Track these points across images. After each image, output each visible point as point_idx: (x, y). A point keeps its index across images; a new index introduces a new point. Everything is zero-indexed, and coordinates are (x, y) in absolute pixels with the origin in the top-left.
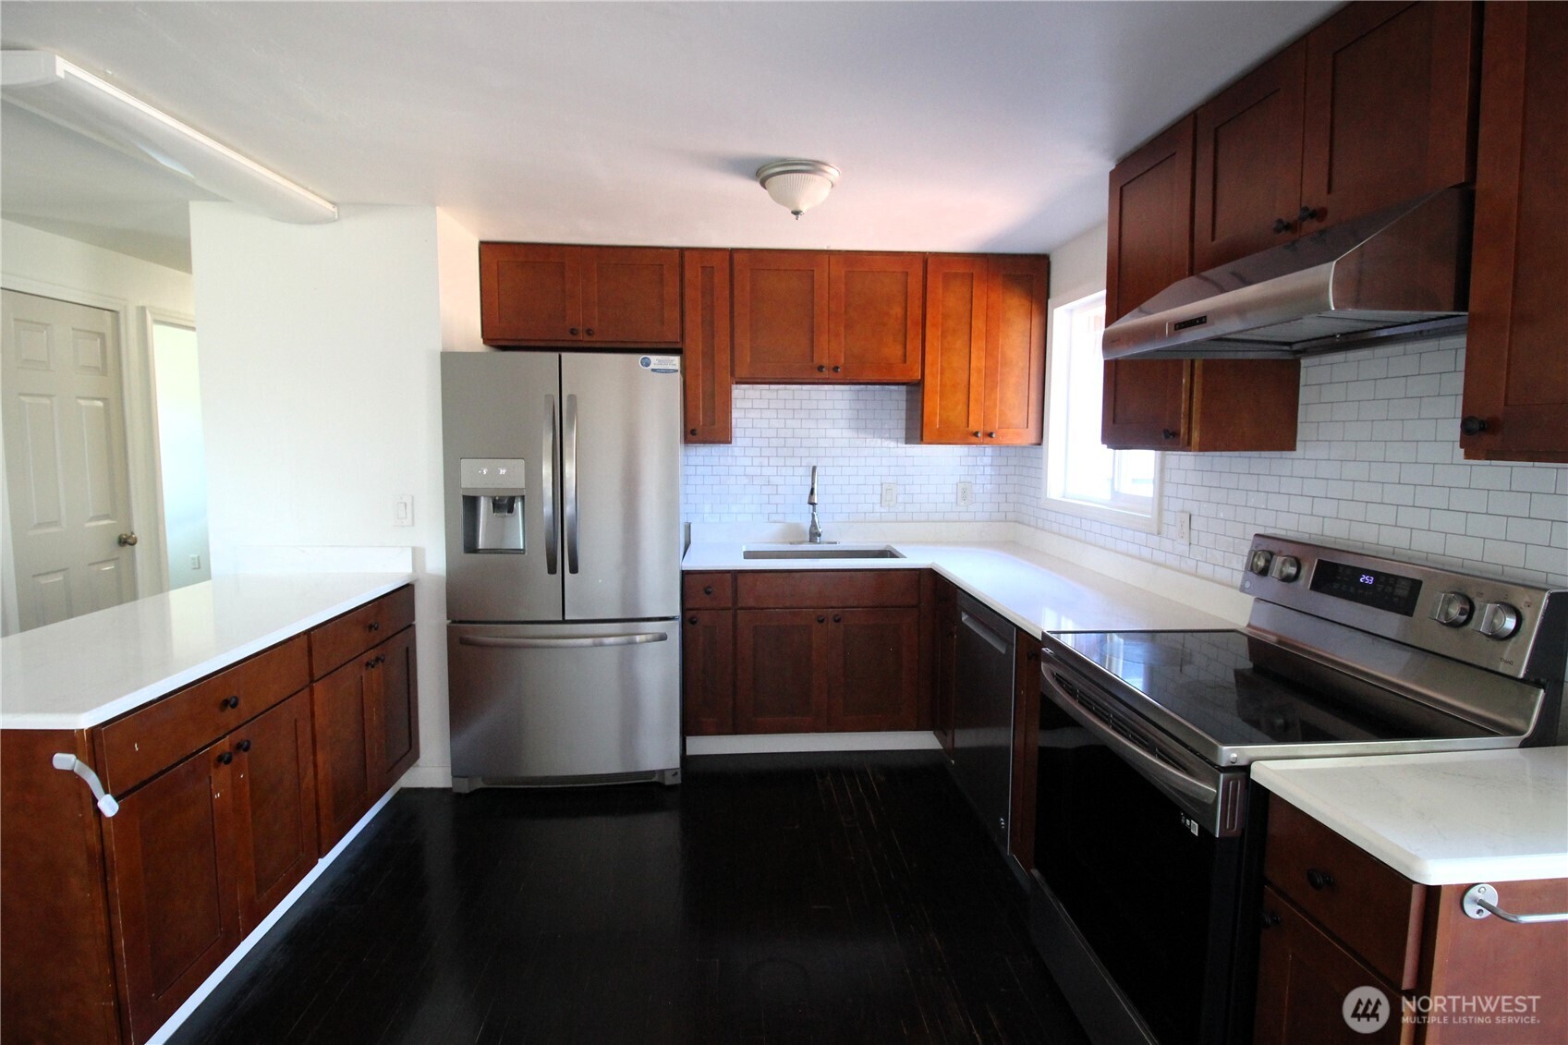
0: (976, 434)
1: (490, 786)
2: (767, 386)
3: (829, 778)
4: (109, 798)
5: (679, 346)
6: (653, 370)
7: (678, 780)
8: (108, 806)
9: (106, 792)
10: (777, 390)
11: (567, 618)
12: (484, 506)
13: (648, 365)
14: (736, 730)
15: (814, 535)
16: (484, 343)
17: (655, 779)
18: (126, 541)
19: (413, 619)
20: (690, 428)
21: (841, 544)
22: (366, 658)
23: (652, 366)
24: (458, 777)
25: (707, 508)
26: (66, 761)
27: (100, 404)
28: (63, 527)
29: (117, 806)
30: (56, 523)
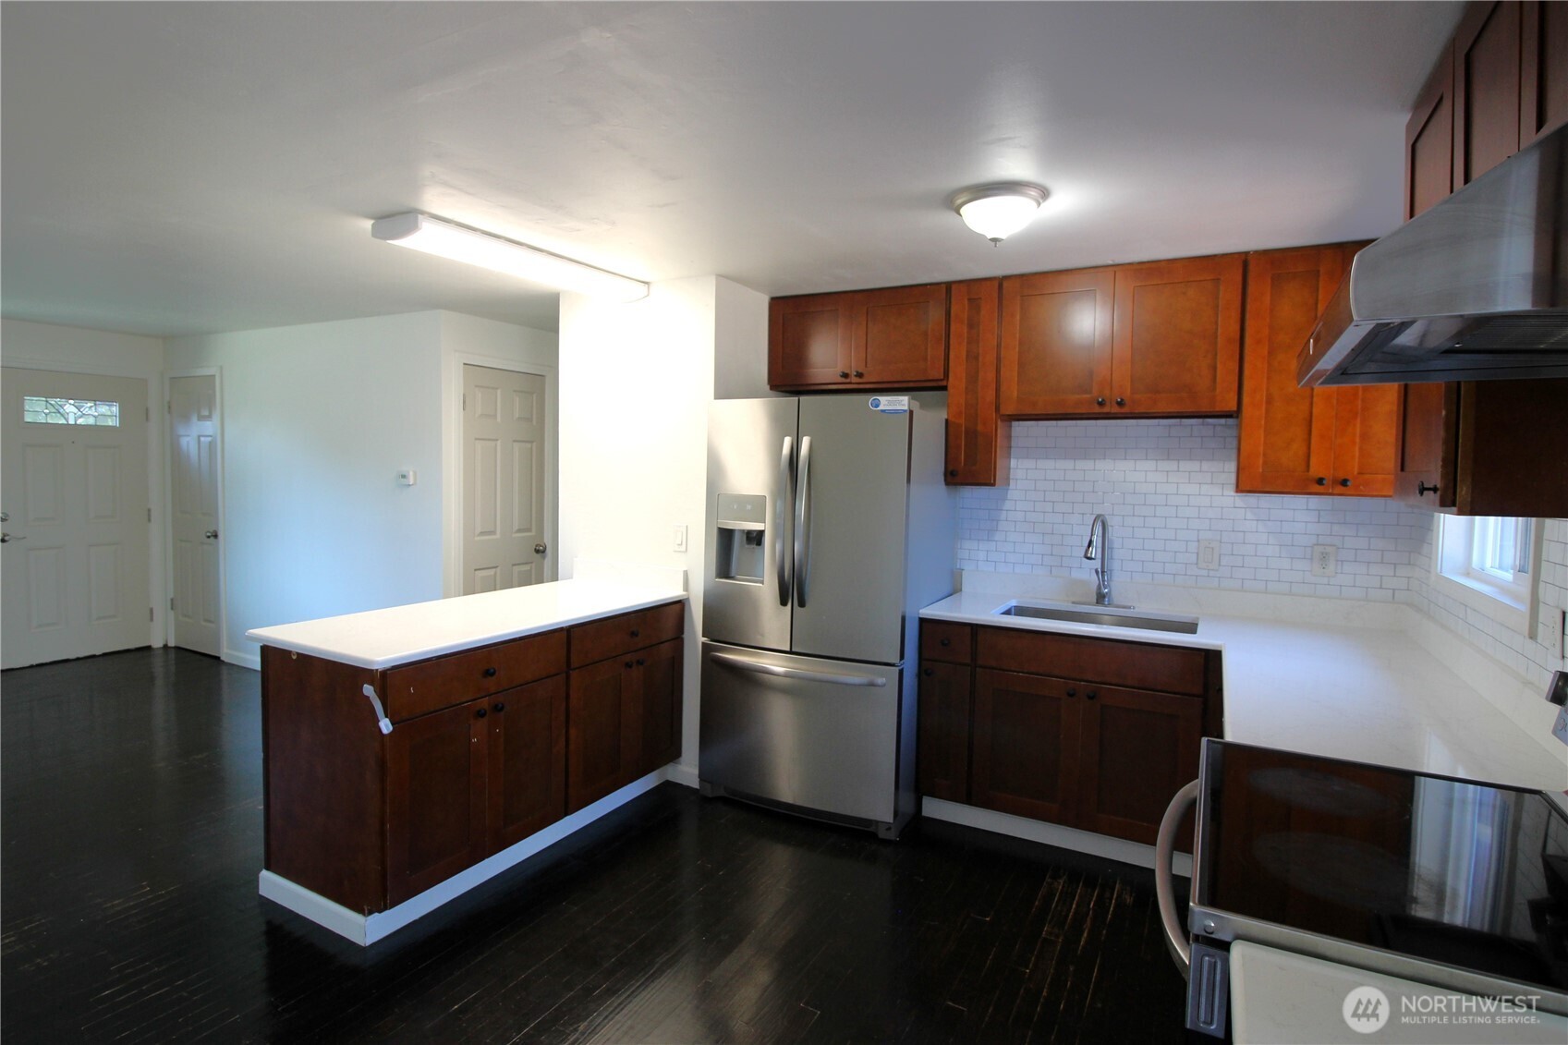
0: (1320, 481)
1: (731, 797)
2: (1054, 422)
3: (1061, 881)
4: (387, 721)
5: (944, 383)
6: (883, 411)
7: (892, 835)
8: (386, 726)
9: (386, 717)
10: (1066, 427)
11: (793, 650)
12: (738, 541)
13: (877, 406)
14: (969, 799)
15: (1101, 598)
16: (771, 389)
17: (871, 829)
18: (540, 551)
19: (683, 633)
20: (950, 468)
21: (1136, 610)
22: (628, 658)
23: (881, 408)
24: (705, 781)
25: (982, 555)
26: (368, 690)
27: (529, 445)
28: (498, 536)
29: (391, 728)
30: (493, 533)
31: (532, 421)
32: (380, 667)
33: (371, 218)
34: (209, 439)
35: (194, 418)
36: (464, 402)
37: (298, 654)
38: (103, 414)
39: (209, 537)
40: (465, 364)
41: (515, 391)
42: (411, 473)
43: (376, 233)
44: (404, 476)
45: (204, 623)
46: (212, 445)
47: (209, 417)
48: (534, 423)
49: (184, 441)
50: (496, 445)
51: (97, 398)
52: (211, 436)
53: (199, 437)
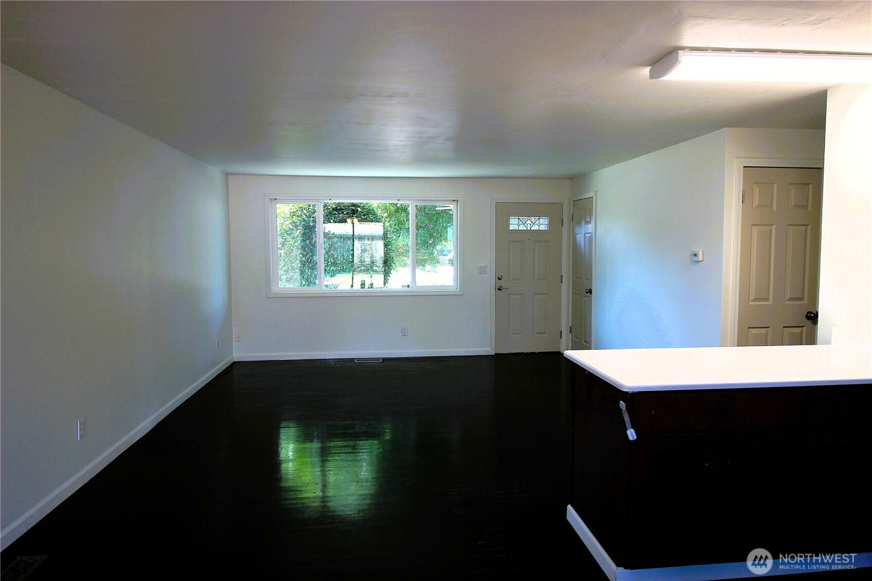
4: (633, 431)
8: (631, 434)
9: (632, 428)
18: (812, 317)
26: (622, 404)
27: (804, 228)
28: (770, 302)
29: (635, 437)
30: (766, 299)
31: (807, 208)
32: (630, 391)
33: (649, 65)
34: (590, 235)
35: (583, 223)
36: (743, 197)
37: (589, 372)
38: (541, 224)
39: (587, 292)
40: (744, 167)
41: (790, 184)
42: (701, 252)
43: (653, 75)
44: (695, 255)
45: (583, 343)
46: (590, 238)
47: (589, 222)
48: (810, 208)
49: (578, 237)
50: (771, 229)
51: (539, 215)
52: (590, 233)
53: (585, 234)
